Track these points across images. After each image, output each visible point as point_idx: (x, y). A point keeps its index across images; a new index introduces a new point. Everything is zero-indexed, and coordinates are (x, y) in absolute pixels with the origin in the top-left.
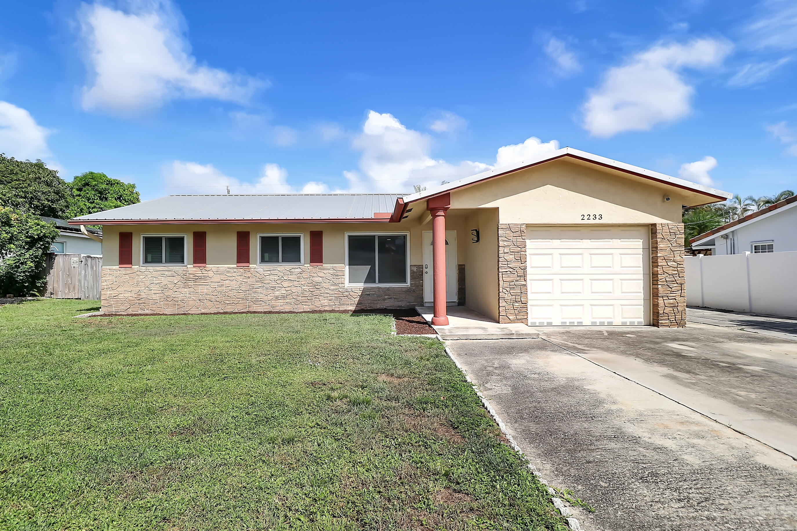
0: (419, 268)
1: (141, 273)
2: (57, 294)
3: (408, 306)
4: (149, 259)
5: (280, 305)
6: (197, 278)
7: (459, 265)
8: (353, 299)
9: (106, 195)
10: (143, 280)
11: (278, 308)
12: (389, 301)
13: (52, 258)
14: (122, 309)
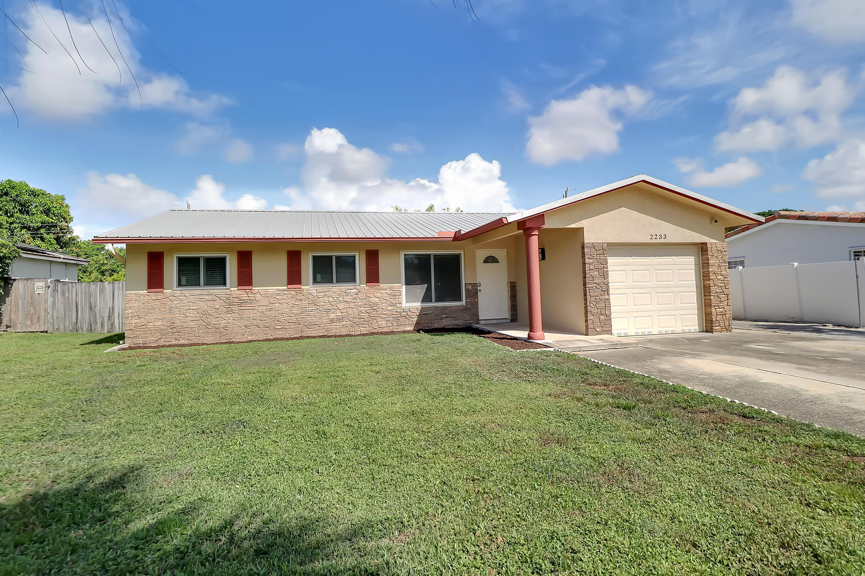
0: (474, 286)
1: (175, 298)
2: (15, 327)
3: (464, 324)
4: (184, 282)
5: (336, 329)
6: (243, 302)
7: (511, 283)
8: (412, 319)
9: (28, 207)
10: (178, 305)
11: (333, 331)
12: (445, 320)
13: (8, 283)
14: (151, 340)
